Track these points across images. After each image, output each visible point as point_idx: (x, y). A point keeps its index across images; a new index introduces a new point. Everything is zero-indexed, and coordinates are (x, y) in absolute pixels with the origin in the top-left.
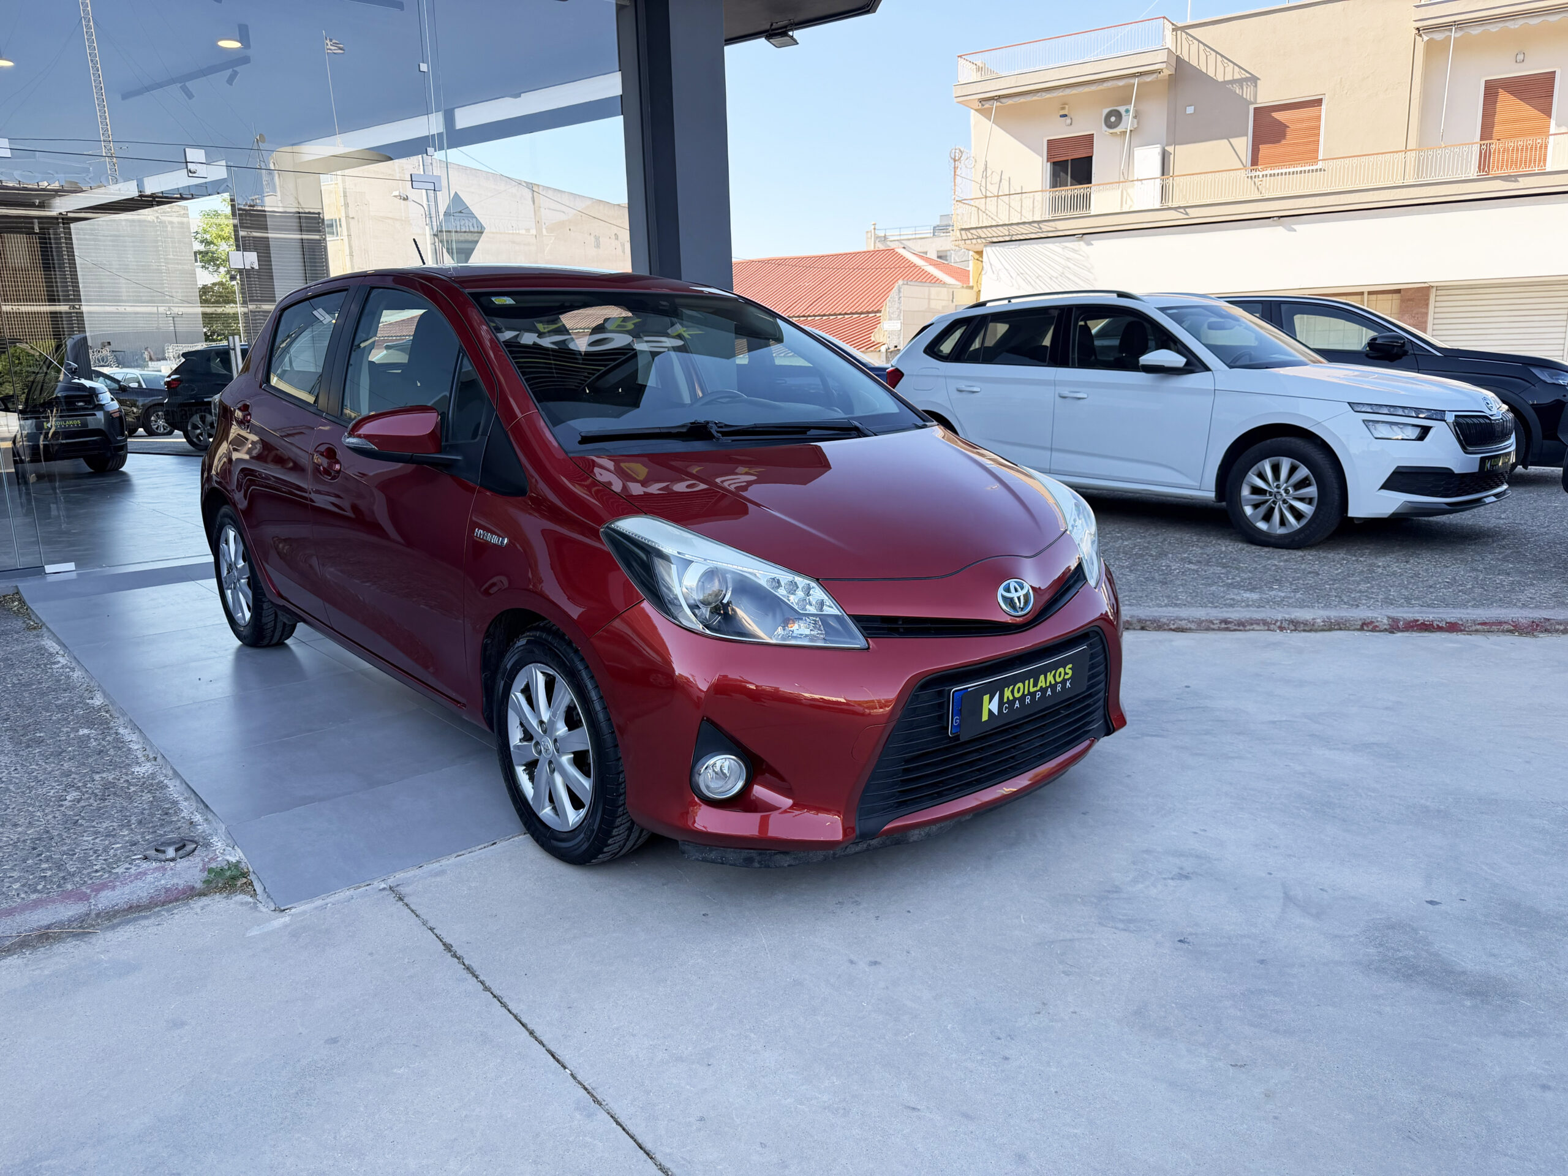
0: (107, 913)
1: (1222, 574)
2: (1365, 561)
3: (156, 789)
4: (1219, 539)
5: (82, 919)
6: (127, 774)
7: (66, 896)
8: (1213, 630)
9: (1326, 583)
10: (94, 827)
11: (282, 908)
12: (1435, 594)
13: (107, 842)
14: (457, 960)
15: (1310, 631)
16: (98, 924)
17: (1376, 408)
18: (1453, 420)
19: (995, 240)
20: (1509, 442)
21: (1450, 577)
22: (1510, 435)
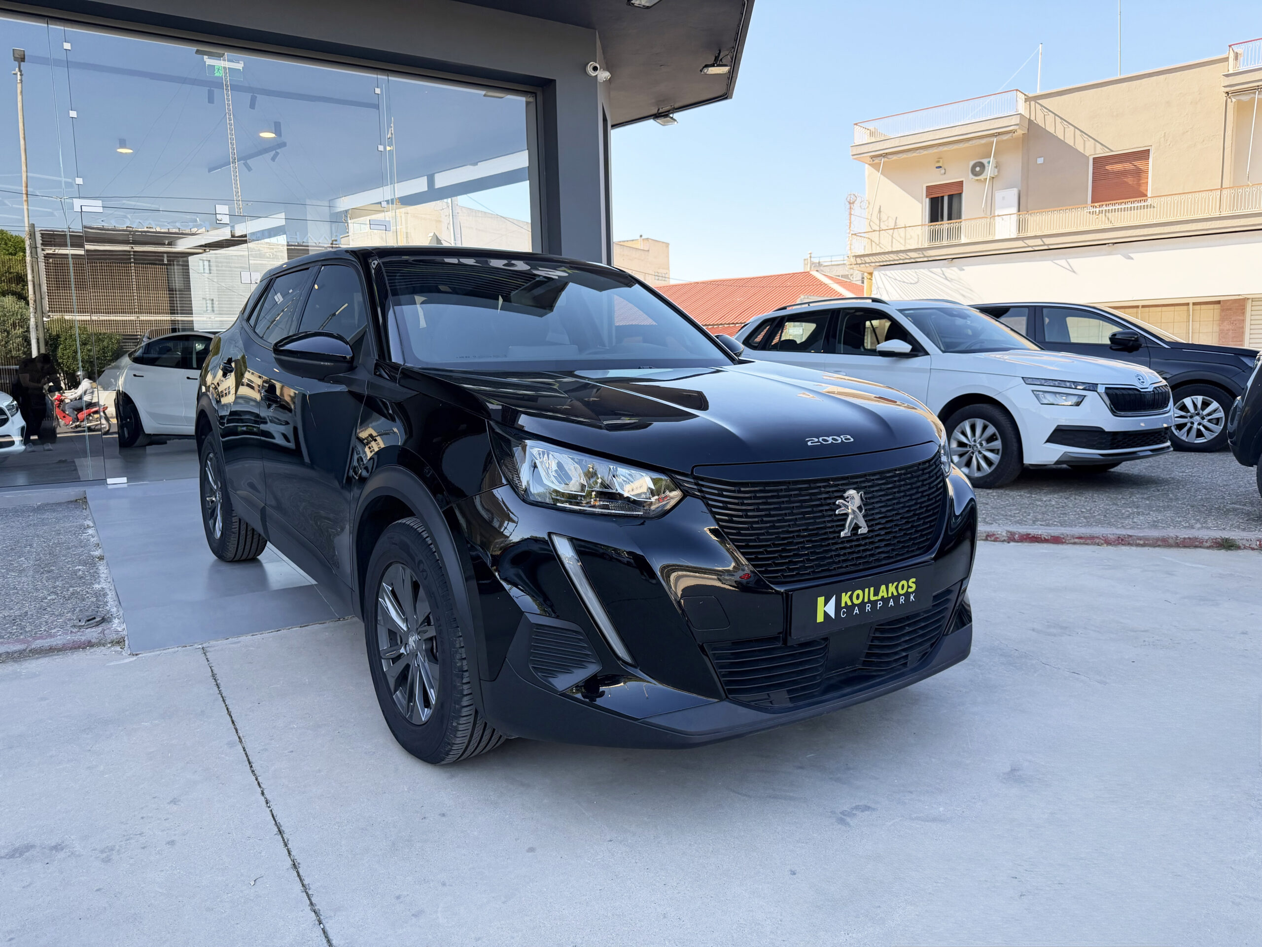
3: (101, 596)
6: (89, 588)
7: (19, 641)
10: (54, 611)
11: (135, 653)
12: (1062, 519)
13: (56, 619)
14: (213, 681)
16: (30, 657)
17: (1043, 381)
18: (1103, 391)
19: (882, 264)
20: (1165, 409)
21: (1088, 508)
22: (1165, 404)
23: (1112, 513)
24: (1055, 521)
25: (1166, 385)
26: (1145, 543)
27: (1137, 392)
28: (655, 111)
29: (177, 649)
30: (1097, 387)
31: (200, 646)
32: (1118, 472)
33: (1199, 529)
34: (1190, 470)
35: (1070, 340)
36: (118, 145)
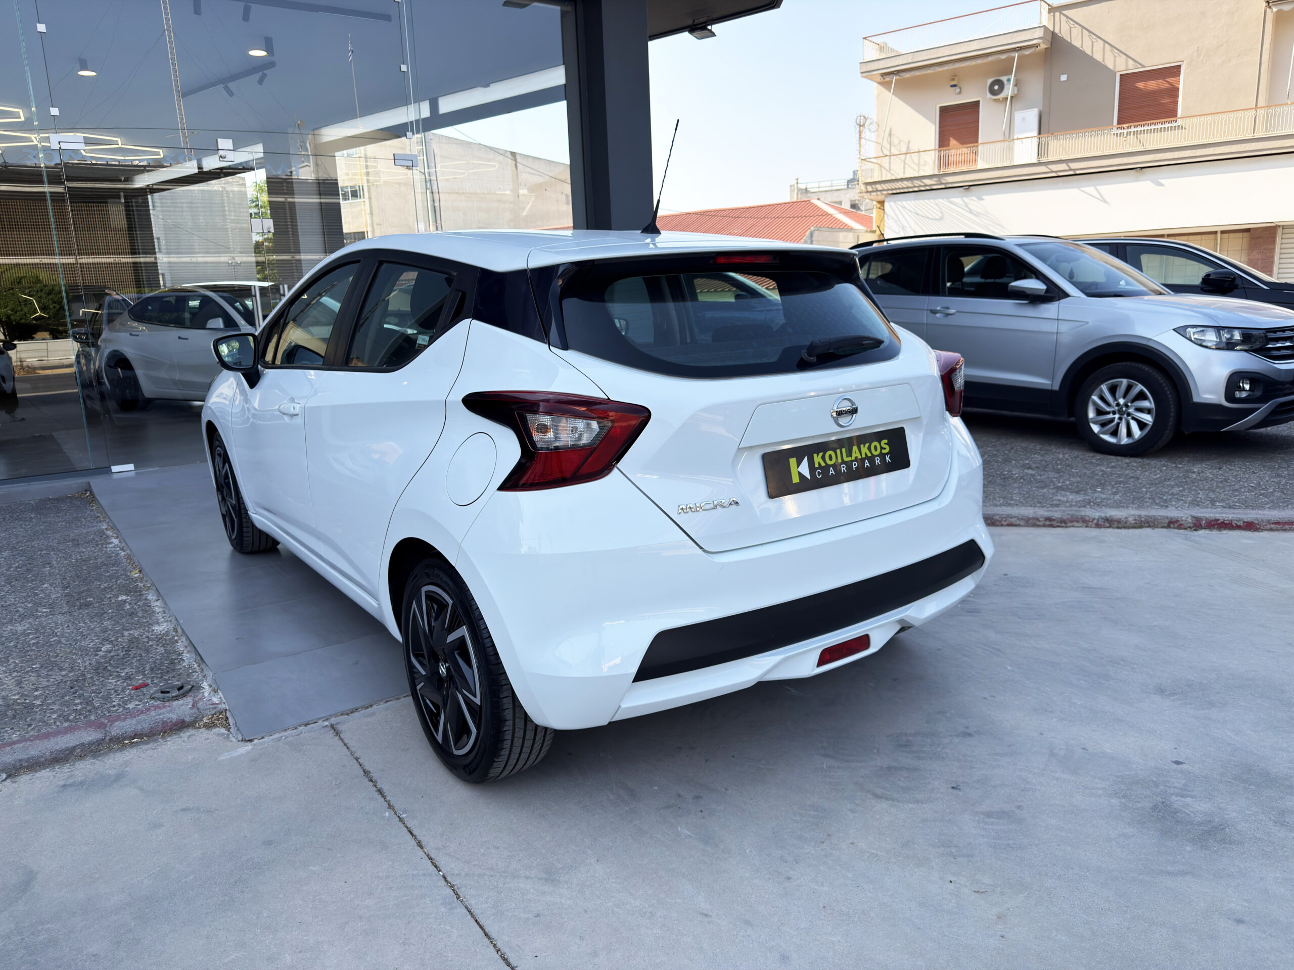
0: (118, 738)
1: (1054, 478)
2: (1182, 468)
3: (168, 644)
4: (1059, 447)
5: (99, 742)
6: (148, 632)
7: (90, 724)
8: (1039, 526)
9: (1144, 486)
10: (118, 672)
11: (247, 739)
12: (1238, 497)
13: (125, 684)
14: (371, 784)
15: (1124, 527)
19: (895, 192)
28: (690, 22)
31: (326, 723)
36: (78, 66)
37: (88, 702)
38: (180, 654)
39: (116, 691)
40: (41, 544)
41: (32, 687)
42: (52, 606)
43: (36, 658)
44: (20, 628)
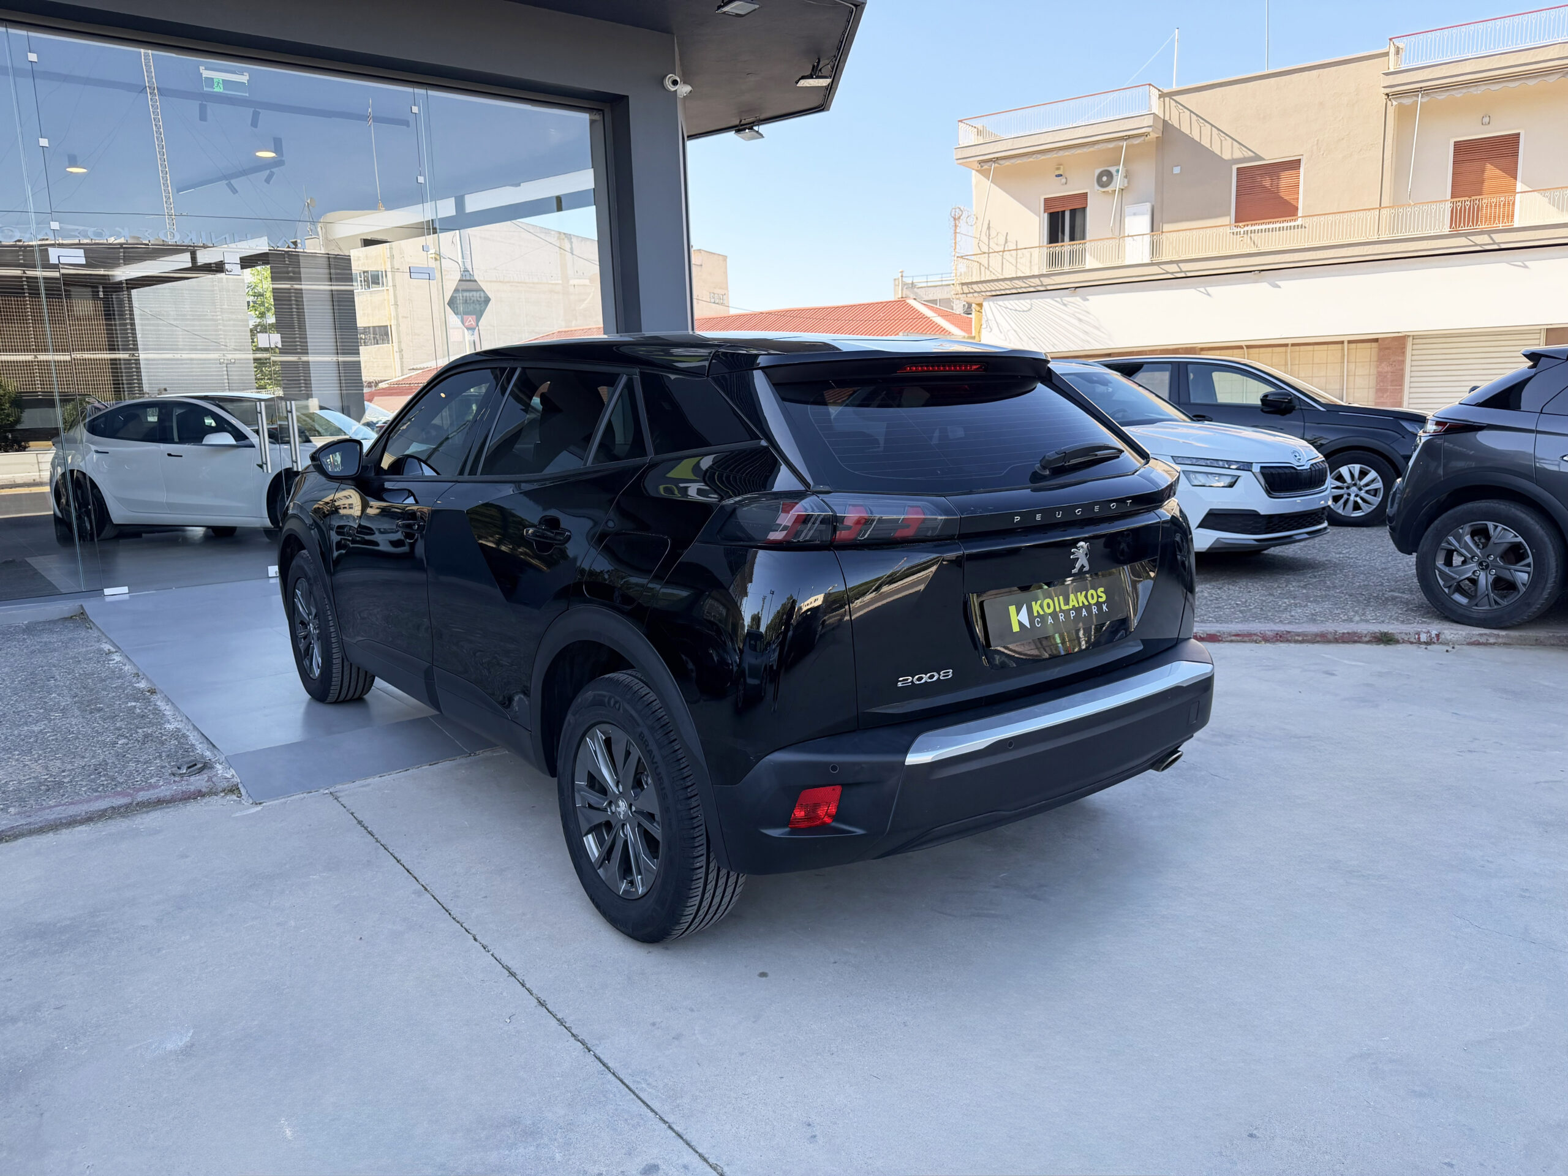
0: (144, 803)
3: (181, 738)
5: (127, 806)
6: (161, 729)
7: (119, 794)
10: (137, 758)
11: (258, 802)
13: (145, 766)
14: (363, 828)
16: (139, 811)
17: (1194, 460)
18: (1259, 470)
19: (994, 293)
20: (1322, 488)
21: (1244, 600)
22: (1322, 481)
23: (1268, 606)
24: (1210, 617)
25: (1323, 461)
26: (1303, 640)
27: (1293, 471)
28: (737, 122)
29: (302, 795)
30: (1251, 467)
31: (327, 791)
32: (1272, 555)
33: (1357, 623)
34: (1347, 551)
35: (1216, 399)
36: (67, 163)
37: (113, 779)
38: (193, 745)
39: (137, 771)
40: (39, 661)
41: (61, 770)
42: (64, 711)
43: (57, 750)
44: (36, 729)
